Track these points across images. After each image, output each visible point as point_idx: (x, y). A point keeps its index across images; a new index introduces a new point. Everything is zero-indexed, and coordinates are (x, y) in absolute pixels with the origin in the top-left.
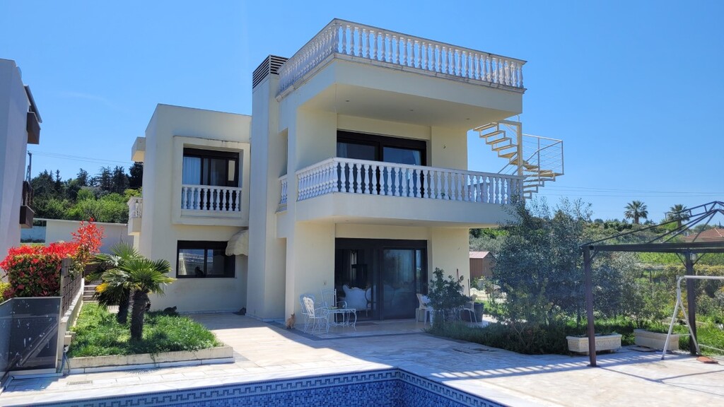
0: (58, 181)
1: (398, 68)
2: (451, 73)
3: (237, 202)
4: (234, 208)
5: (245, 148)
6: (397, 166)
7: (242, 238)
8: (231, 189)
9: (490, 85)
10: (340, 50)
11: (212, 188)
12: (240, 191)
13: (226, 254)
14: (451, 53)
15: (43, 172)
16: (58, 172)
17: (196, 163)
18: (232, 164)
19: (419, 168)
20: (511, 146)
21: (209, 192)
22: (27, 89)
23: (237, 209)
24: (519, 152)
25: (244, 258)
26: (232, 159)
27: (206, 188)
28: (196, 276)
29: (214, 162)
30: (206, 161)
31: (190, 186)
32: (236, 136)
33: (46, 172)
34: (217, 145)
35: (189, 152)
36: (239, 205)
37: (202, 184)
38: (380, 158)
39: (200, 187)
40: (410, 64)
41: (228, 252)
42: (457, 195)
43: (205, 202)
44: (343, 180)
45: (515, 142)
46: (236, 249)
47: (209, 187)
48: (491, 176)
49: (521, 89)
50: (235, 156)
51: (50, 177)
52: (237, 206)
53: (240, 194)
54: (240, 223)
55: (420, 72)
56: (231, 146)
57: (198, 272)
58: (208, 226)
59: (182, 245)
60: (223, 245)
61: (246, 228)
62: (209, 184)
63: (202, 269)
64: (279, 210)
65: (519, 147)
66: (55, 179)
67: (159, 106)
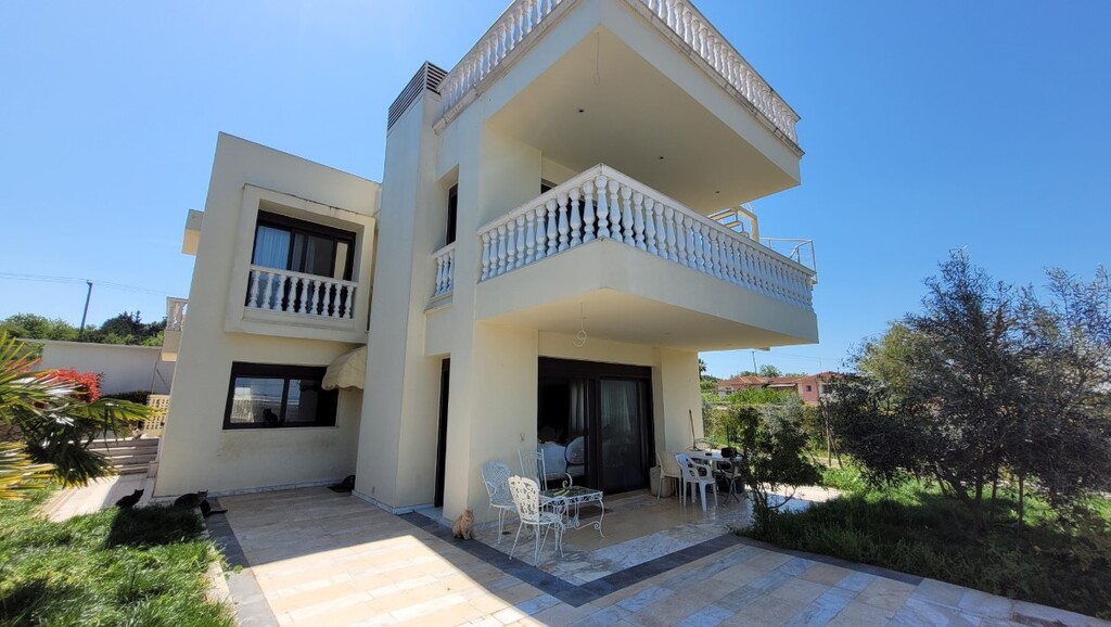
0: (137, 322)
3: (348, 303)
4: (342, 313)
5: (366, 223)
7: (355, 358)
8: (338, 283)
11: (307, 278)
12: (355, 289)
13: (323, 387)
15: (122, 313)
16: (138, 313)
17: (279, 241)
18: (342, 248)
21: (300, 285)
23: (347, 315)
25: (356, 393)
26: (344, 241)
27: (295, 276)
28: (264, 426)
29: (312, 243)
30: (299, 240)
31: (265, 270)
32: (353, 206)
33: (126, 314)
34: (319, 211)
35: (269, 219)
36: (352, 309)
37: (289, 268)
39: (284, 274)
41: (327, 384)
43: (291, 298)
44: (615, 218)
46: (342, 378)
47: (302, 275)
50: (350, 237)
51: (130, 318)
52: (347, 310)
53: (354, 293)
54: (350, 338)
56: (347, 217)
57: (269, 418)
58: (295, 338)
59: (242, 371)
60: (319, 372)
61: (362, 345)
62: (302, 270)
63: (277, 413)
64: (431, 306)
66: (134, 319)
67: (224, 137)
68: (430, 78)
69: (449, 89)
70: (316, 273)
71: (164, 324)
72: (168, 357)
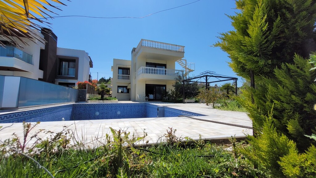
1: (156, 48)
2: (167, 49)
4: (128, 79)
5: (130, 67)
6: (158, 69)
7: (130, 85)
8: (128, 75)
9: (176, 51)
10: (143, 45)
11: (124, 75)
12: (130, 76)
14: (167, 45)
17: (121, 71)
18: (128, 71)
19: (165, 69)
20: (184, 65)
22: (90, 57)
24: (186, 66)
25: (130, 89)
27: (123, 75)
29: (125, 70)
30: (123, 70)
31: (119, 75)
32: (128, 65)
34: (125, 67)
35: (119, 68)
36: (130, 79)
38: (156, 67)
39: (121, 75)
40: (158, 48)
42: (172, 74)
43: (123, 78)
44: (144, 71)
45: (185, 64)
46: (129, 87)
48: (179, 71)
49: (184, 52)
50: (129, 69)
55: (160, 49)
56: (128, 67)
57: (122, 92)
58: (123, 83)
59: (118, 87)
60: (127, 87)
61: (130, 83)
65: (186, 65)
67: (114, 59)
68: (134, 50)
69: (136, 50)
70: (126, 74)
71: (110, 79)
72: (112, 86)
